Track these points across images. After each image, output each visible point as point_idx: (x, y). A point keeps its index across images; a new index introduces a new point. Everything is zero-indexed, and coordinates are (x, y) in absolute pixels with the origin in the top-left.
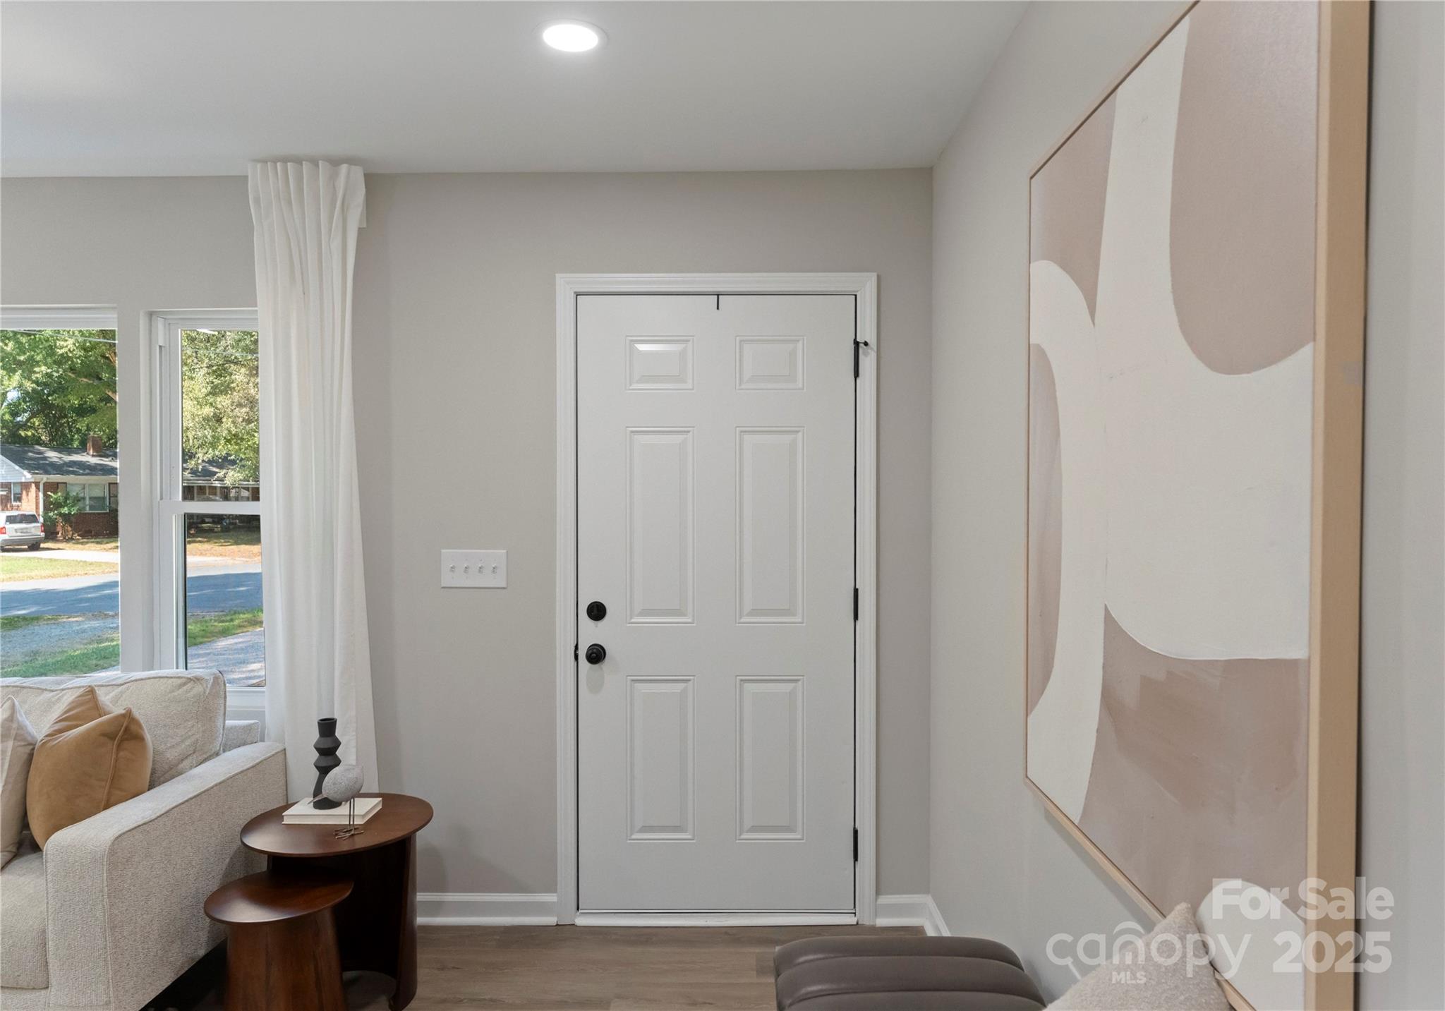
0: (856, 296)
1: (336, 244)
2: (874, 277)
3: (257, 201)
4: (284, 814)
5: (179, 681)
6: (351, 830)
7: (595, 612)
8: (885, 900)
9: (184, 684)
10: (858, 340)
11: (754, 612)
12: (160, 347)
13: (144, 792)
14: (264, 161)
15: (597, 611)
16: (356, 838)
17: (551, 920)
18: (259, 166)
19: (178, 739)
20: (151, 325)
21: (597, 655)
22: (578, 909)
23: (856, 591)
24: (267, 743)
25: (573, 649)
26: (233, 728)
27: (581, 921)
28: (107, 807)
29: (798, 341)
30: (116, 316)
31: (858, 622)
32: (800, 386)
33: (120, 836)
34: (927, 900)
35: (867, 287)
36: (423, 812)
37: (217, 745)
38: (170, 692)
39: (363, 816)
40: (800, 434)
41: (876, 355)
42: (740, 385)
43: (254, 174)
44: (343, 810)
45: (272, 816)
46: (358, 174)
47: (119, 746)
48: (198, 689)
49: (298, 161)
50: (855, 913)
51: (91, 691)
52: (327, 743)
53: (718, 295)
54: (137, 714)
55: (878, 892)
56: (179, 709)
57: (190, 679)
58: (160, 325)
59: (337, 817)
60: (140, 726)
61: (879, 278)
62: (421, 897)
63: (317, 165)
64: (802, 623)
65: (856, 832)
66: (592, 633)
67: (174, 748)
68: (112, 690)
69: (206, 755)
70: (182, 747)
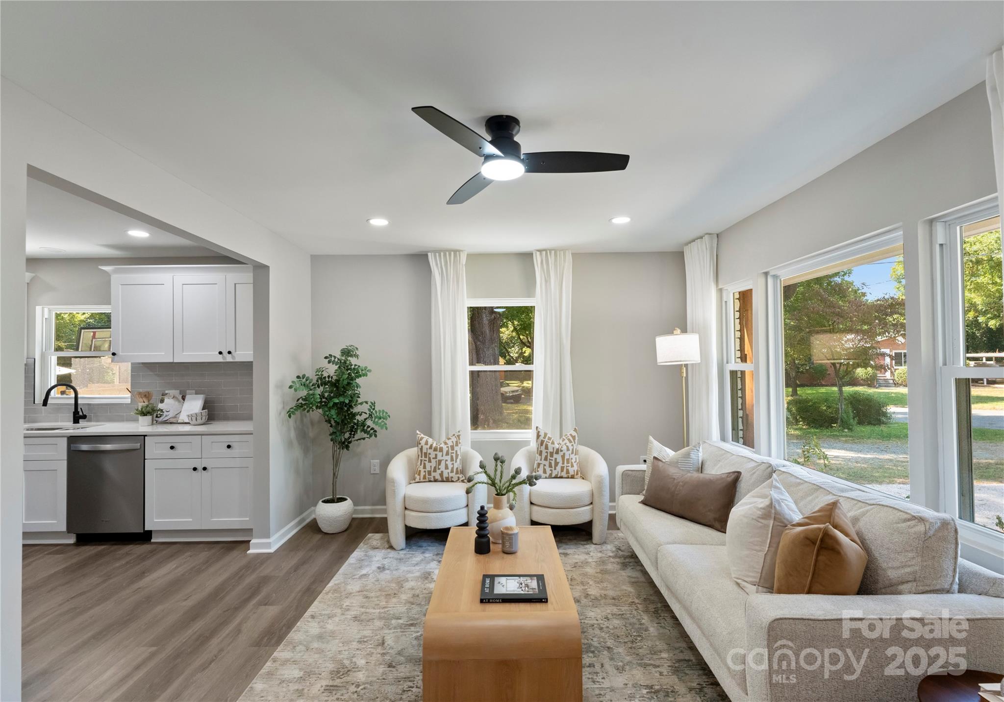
5: (906, 516)
9: (909, 520)
12: (941, 245)
20: (930, 230)
30: (902, 232)
33: (781, 619)
38: (896, 523)
48: (921, 528)
51: (836, 503)
56: (901, 539)
58: (939, 229)
67: (893, 568)
68: (863, 504)
69: (927, 588)
70: (902, 571)
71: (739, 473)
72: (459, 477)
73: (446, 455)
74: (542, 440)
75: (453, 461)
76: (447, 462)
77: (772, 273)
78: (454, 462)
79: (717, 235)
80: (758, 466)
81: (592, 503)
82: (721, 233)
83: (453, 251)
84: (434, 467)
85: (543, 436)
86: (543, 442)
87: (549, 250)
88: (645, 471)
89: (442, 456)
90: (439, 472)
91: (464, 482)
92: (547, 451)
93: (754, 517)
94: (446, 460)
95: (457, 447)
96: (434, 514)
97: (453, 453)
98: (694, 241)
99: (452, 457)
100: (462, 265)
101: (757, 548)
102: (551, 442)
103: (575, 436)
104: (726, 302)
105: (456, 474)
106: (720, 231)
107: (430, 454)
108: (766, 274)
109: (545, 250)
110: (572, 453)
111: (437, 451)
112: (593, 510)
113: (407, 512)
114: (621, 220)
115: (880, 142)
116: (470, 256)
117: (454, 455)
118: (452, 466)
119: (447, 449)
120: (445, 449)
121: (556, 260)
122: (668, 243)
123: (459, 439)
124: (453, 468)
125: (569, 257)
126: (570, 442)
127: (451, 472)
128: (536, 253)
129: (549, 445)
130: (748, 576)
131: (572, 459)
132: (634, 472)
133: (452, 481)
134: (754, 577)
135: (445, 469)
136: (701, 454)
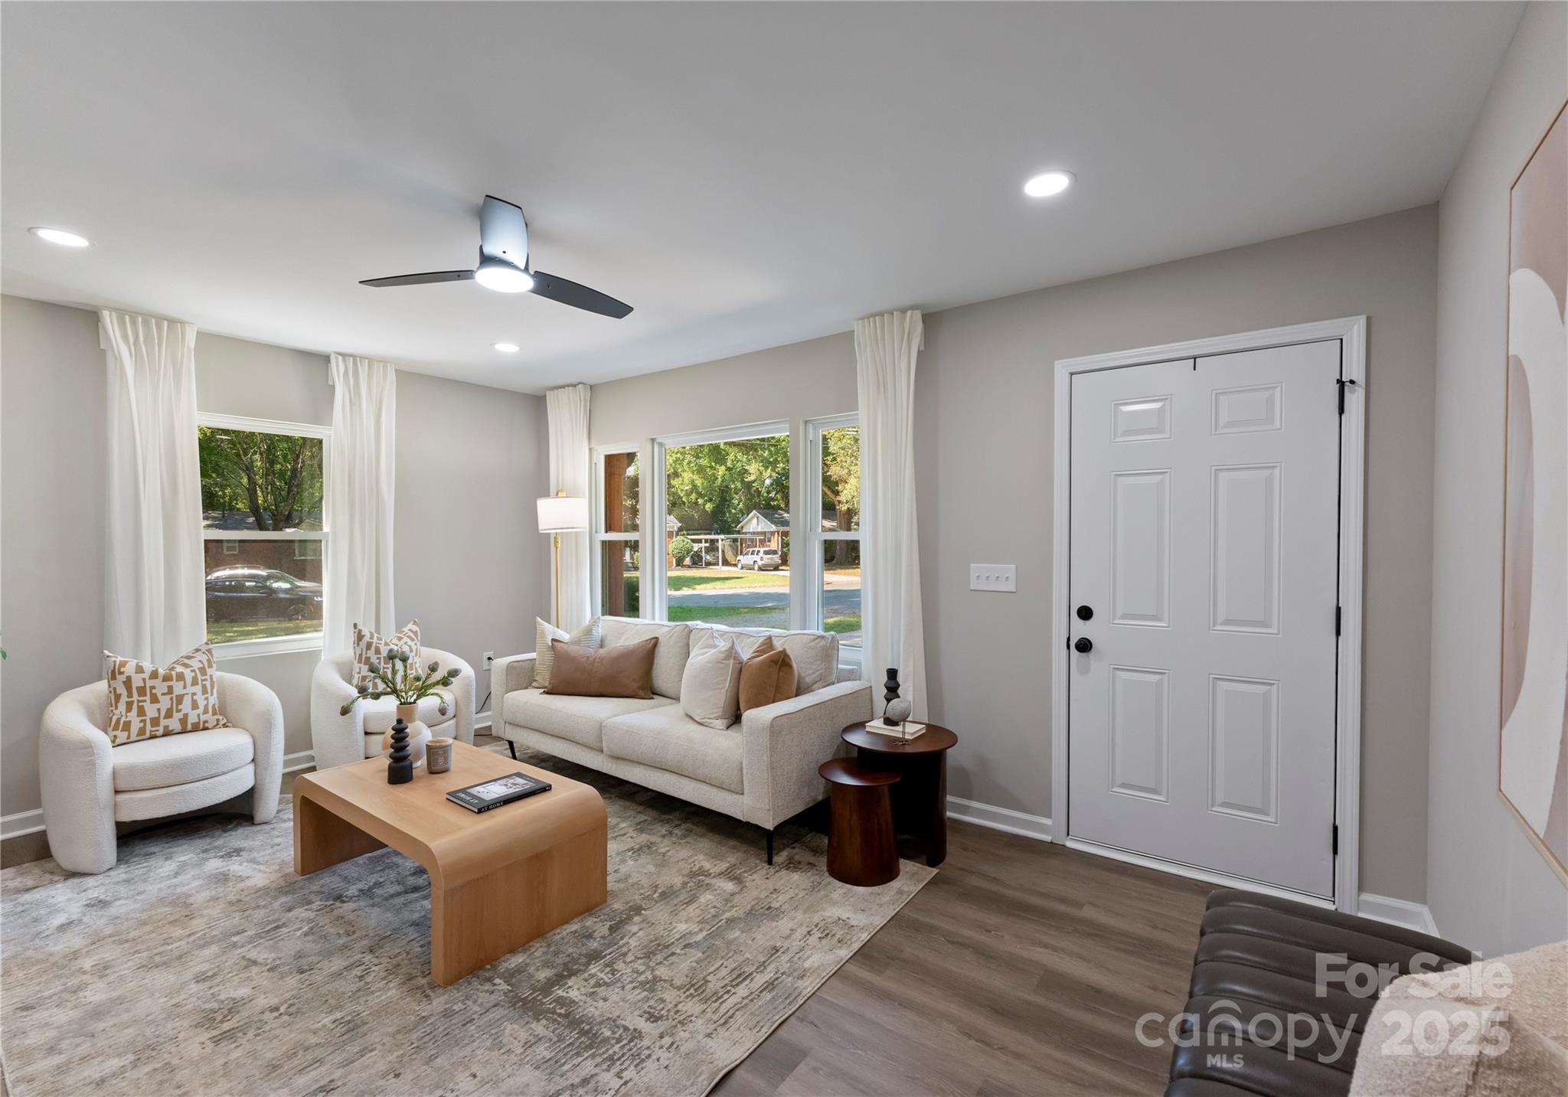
0: (1342, 340)
1: (904, 364)
2: (1362, 321)
3: (859, 344)
4: (867, 724)
5: (812, 637)
6: (904, 742)
7: (1084, 613)
8: (1366, 897)
9: (816, 639)
10: (1343, 380)
11: (1227, 622)
12: (811, 441)
13: (792, 697)
14: (863, 319)
15: (1085, 613)
16: (906, 746)
17: (1047, 838)
18: (860, 322)
19: (811, 671)
20: (806, 428)
21: (1084, 646)
22: (1068, 834)
23: (1338, 609)
24: (862, 682)
25: (1066, 640)
26: (843, 670)
27: (1070, 844)
28: (773, 702)
29: (1277, 387)
30: (788, 425)
31: (1340, 638)
32: (1278, 426)
33: (776, 717)
34: (1424, 910)
35: (1355, 332)
36: (952, 739)
37: (833, 677)
38: (807, 643)
39: (912, 734)
40: (1278, 469)
41: (1364, 391)
42: (1216, 430)
43: (857, 327)
44: (899, 728)
45: (859, 726)
46: (918, 315)
47: (779, 669)
48: (823, 642)
49: (882, 314)
50: (1334, 902)
51: (770, 638)
52: (891, 684)
53: (1195, 359)
54: (789, 652)
55: (1361, 888)
56: (813, 653)
57: (819, 637)
58: (810, 428)
59: (895, 732)
60: (790, 659)
61: (1369, 320)
62: (949, 798)
63: (893, 314)
64: (1279, 634)
65: (1335, 829)
66: (1082, 629)
67: (809, 675)
68: (780, 638)
69: (827, 683)
70: (814, 676)
71: (657, 638)
72: (218, 720)
73: (192, 685)
74: (368, 642)
75: (207, 693)
76: (195, 697)
77: (658, 441)
78: (209, 695)
79: (591, 386)
80: (673, 629)
81: (454, 716)
82: (595, 385)
83: (167, 320)
84: (168, 710)
85: (369, 636)
86: (371, 646)
87: (360, 357)
88: (535, 659)
89: (185, 687)
90: (177, 716)
91: (227, 727)
92: (379, 656)
93: (719, 660)
94: (194, 694)
95: (210, 669)
96: (197, 784)
97: (206, 680)
98: (563, 387)
99: (204, 687)
100: (189, 348)
101: (720, 686)
102: (383, 642)
103: (417, 631)
104: (596, 464)
105: (213, 715)
106: (599, 382)
107: (153, 687)
108: (653, 440)
109: (354, 356)
110: (416, 655)
111: (172, 680)
112: (457, 723)
113: (121, 797)
114: (507, 348)
115: (779, 347)
116: (202, 336)
117: (208, 684)
118: (205, 702)
119: (193, 674)
120: (189, 675)
121: (370, 375)
122: (529, 383)
123: (212, 656)
124: (206, 706)
125: (392, 375)
126: (413, 640)
127: (203, 714)
128: (337, 359)
129: (382, 647)
130: (712, 714)
131: (416, 663)
132: (520, 663)
133: (205, 729)
134: (717, 713)
135: (193, 709)
136: (600, 630)
